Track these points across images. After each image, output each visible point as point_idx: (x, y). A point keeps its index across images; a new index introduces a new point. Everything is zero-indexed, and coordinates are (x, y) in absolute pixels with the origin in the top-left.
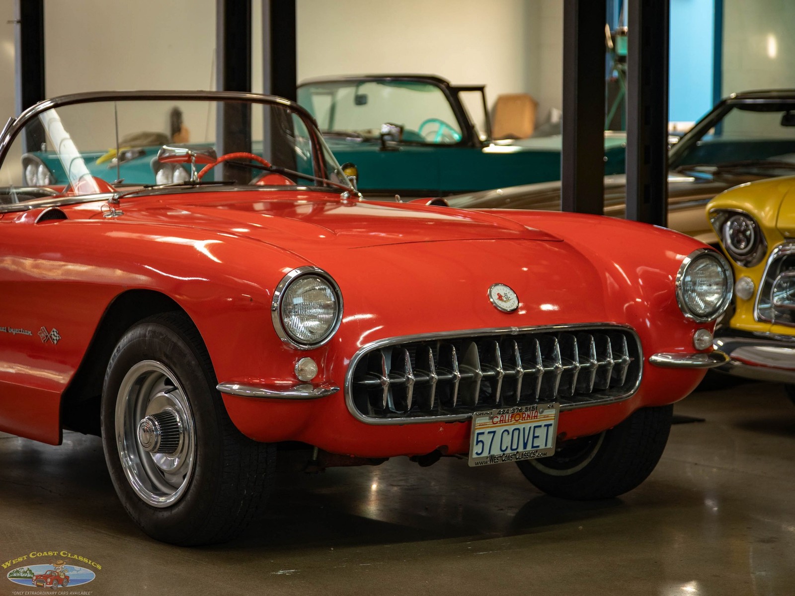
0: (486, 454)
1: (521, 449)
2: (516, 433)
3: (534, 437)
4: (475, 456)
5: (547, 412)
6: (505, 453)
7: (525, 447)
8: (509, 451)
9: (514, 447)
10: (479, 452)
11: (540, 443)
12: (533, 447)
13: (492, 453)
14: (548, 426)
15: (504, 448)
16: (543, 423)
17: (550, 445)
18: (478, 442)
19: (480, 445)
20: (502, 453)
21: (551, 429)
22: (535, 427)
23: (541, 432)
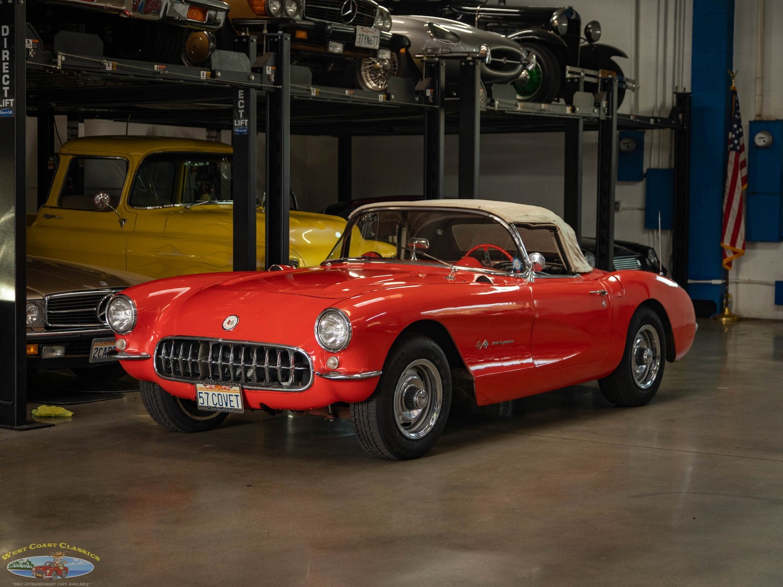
0: (205, 404)
1: (224, 406)
2: (220, 396)
3: (230, 401)
4: (200, 404)
5: (234, 388)
6: (216, 406)
7: (227, 405)
8: (218, 406)
9: (221, 404)
10: (202, 403)
11: (234, 404)
12: (231, 406)
13: (209, 405)
14: (237, 396)
15: (215, 404)
16: (234, 394)
17: (240, 407)
18: (200, 397)
19: (201, 398)
20: (214, 406)
21: (239, 398)
22: (230, 395)
23: (233, 398)
